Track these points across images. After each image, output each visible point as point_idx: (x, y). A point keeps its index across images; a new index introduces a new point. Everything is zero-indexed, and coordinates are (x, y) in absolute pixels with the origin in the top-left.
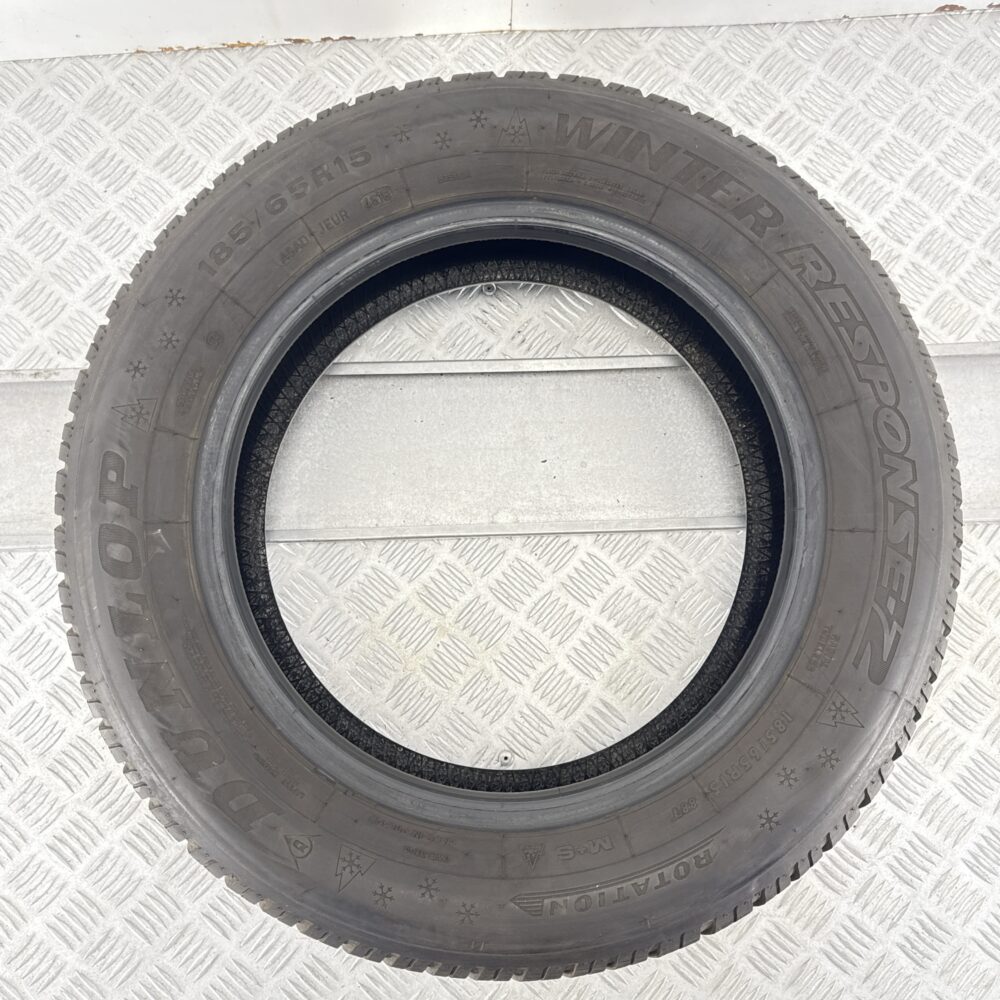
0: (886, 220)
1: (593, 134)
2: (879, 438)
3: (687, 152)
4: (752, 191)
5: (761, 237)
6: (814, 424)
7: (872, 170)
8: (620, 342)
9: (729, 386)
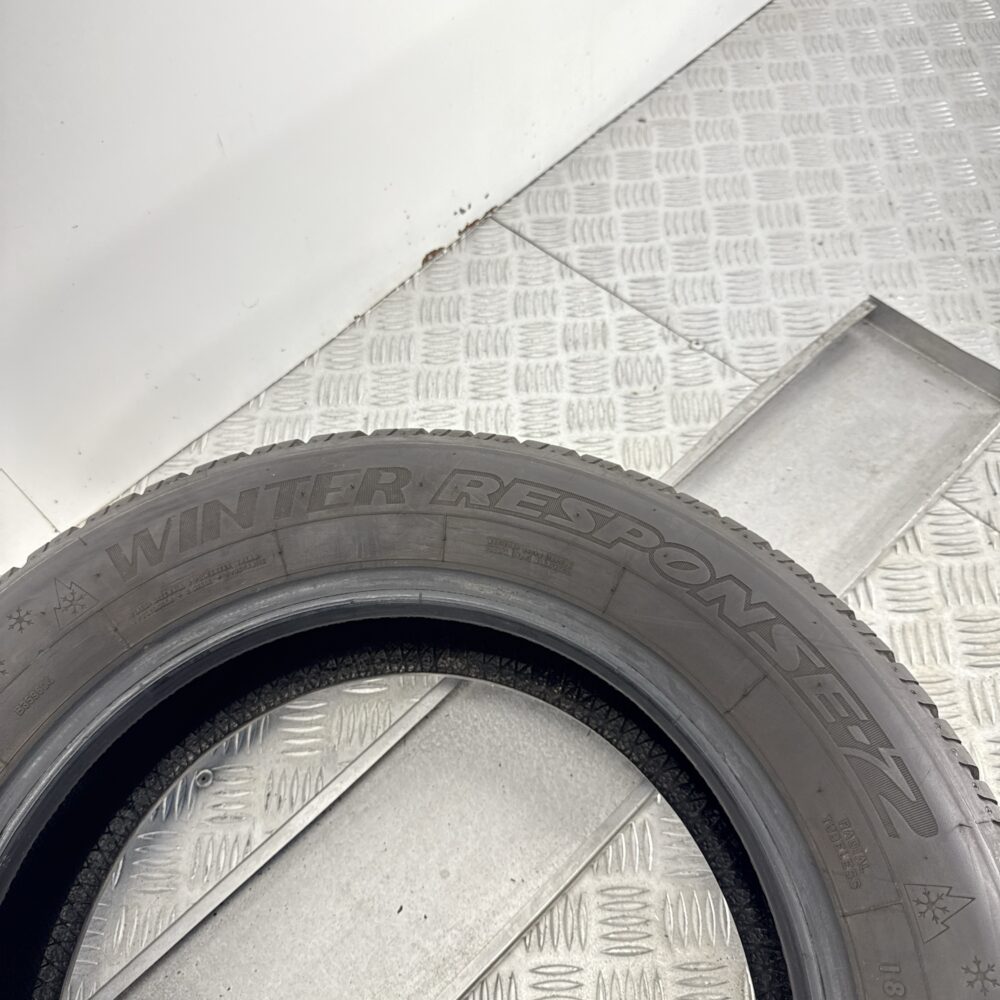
0: (525, 428)
1: (158, 541)
2: (677, 582)
3: (268, 487)
4: (358, 471)
5: (404, 502)
6: (609, 623)
7: (478, 403)
8: (382, 715)
9: (513, 664)
